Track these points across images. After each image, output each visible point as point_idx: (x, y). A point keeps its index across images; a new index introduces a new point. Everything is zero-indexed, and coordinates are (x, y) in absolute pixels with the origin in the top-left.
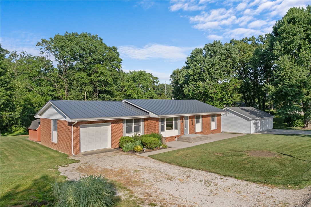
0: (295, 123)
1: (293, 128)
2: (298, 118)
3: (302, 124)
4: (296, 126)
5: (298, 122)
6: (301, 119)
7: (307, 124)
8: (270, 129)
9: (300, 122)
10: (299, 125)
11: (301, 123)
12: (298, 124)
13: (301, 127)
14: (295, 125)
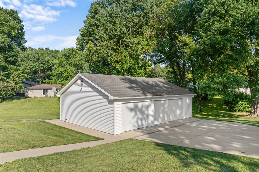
0: (238, 106)
1: (234, 113)
2: (242, 99)
3: (249, 107)
4: (240, 110)
5: (242, 104)
6: (246, 99)
7: (255, 108)
8: (185, 117)
9: (245, 104)
10: (244, 108)
11: (247, 105)
12: (241, 108)
13: (246, 112)
14: (238, 109)
